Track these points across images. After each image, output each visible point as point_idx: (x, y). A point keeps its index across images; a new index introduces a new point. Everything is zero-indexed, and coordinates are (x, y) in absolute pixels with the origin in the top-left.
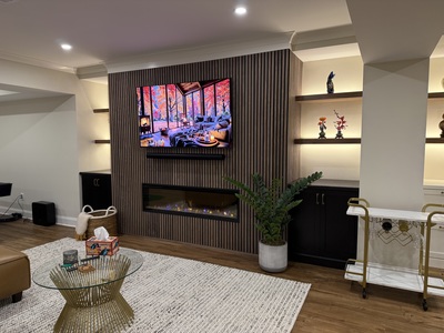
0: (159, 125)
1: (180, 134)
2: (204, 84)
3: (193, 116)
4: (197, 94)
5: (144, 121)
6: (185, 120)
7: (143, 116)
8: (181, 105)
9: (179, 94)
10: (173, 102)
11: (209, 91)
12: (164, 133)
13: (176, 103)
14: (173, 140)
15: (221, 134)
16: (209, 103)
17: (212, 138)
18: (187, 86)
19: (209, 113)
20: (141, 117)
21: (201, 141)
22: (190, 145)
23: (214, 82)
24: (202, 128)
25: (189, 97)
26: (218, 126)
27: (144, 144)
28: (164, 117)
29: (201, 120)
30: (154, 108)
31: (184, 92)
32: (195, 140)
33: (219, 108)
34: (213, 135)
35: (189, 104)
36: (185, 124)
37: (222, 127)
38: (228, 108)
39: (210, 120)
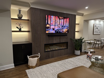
0: (52, 27)
1: (58, 30)
2: (64, 18)
3: (61, 25)
4: (63, 20)
5: (48, 26)
6: (59, 26)
7: (48, 24)
8: (59, 22)
9: (58, 19)
10: (57, 21)
11: (65, 20)
12: (53, 29)
13: (57, 22)
14: (56, 31)
15: (67, 30)
16: (65, 23)
17: (65, 31)
18: (61, 18)
19: (65, 25)
20: (47, 24)
21: (62, 31)
22: (60, 32)
23: (66, 18)
24: (63, 28)
25: (61, 20)
26: (66, 28)
27: (47, 32)
28: (54, 25)
29: (63, 26)
30: (51, 22)
31: (60, 19)
32: (61, 31)
33: (67, 24)
34: (65, 30)
35: (61, 22)
36: (59, 27)
37: (67, 28)
38: (68, 24)
39: (65, 27)
